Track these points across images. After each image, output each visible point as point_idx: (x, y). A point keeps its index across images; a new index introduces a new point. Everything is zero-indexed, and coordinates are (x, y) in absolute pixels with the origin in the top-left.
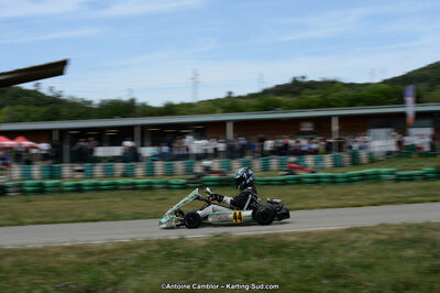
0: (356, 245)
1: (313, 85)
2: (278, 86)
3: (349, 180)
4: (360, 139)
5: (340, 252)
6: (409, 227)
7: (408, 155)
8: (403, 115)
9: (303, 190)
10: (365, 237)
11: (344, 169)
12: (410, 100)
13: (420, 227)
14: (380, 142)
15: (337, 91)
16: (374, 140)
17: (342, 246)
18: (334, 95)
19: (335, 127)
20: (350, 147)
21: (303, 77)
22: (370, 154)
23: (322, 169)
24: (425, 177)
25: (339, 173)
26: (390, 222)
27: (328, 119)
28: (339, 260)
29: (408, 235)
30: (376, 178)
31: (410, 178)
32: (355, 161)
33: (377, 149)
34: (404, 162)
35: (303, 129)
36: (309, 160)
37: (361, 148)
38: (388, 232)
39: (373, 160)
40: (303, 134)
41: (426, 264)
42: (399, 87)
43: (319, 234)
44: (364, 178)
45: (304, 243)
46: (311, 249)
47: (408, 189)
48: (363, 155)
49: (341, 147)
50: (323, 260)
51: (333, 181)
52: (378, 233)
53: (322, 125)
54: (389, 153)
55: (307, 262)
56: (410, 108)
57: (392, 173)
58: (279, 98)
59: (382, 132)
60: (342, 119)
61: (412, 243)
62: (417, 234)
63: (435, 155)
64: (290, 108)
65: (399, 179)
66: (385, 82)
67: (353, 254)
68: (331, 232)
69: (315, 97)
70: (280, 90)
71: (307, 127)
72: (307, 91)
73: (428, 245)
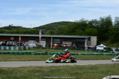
0: (23, 71)
1: (15, 27)
2: (5, 27)
3: (23, 54)
4: (26, 43)
5: (18, 73)
6: (37, 67)
7: (39, 48)
8: (38, 37)
9: (10, 56)
10: (25, 69)
11: (21, 51)
12: (40, 33)
13: (40, 67)
14: (32, 44)
15: (21, 29)
16: (30, 43)
17: (19, 71)
18: (21, 31)
19: (20, 39)
20: (24, 45)
21: (12, 25)
22: (29, 47)
23: (16, 50)
24: (43, 54)
25: (20, 52)
26: (32, 65)
27: (18, 37)
28: (18, 75)
29: (37, 69)
30: (30, 53)
31: (39, 54)
32: (25, 49)
33: (31, 46)
34: (38, 50)
35: (11, 39)
36: (12, 48)
37: (26, 45)
38: (32, 68)
39: (29, 49)
40: (11, 40)
41: (41, 77)
42: (38, 30)
43: (13, 68)
44: (27, 53)
45: (9, 70)
46: (10, 72)
47: (38, 57)
48: (27, 47)
49: (21, 45)
50: (14, 75)
51: (18, 54)
52: (29, 68)
53: (16, 38)
54: (34, 47)
55: (9, 76)
56: (40, 36)
57: (34, 52)
58: (5, 30)
59: (33, 41)
60: (22, 37)
61: (38, 71)
62: (39, 69)
63: (46, 48)
64: (8, 33)
65: (36, 54)
66: (34, 28)
67: (22, 74)
68: (16, 68)
69: (15, 31)
70: (5, 28)
71: (12, 39)
72: (13, 29)
73: (42, 72)
